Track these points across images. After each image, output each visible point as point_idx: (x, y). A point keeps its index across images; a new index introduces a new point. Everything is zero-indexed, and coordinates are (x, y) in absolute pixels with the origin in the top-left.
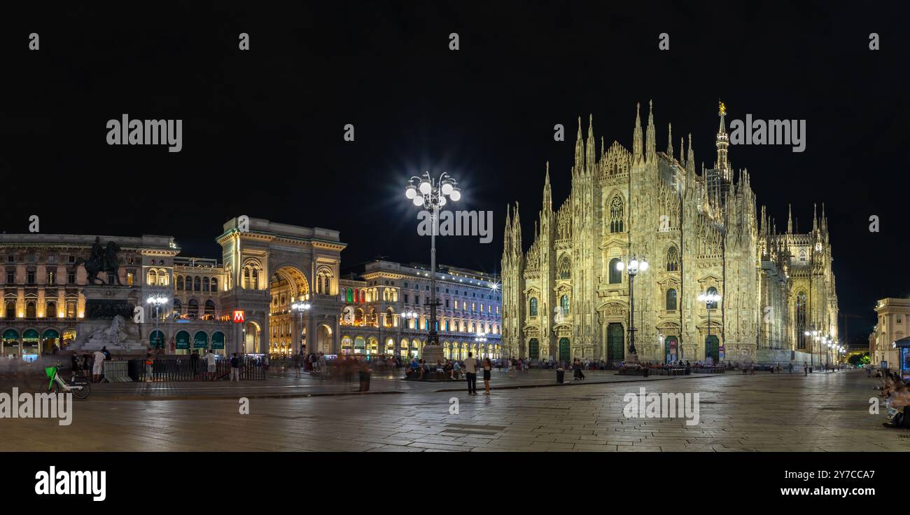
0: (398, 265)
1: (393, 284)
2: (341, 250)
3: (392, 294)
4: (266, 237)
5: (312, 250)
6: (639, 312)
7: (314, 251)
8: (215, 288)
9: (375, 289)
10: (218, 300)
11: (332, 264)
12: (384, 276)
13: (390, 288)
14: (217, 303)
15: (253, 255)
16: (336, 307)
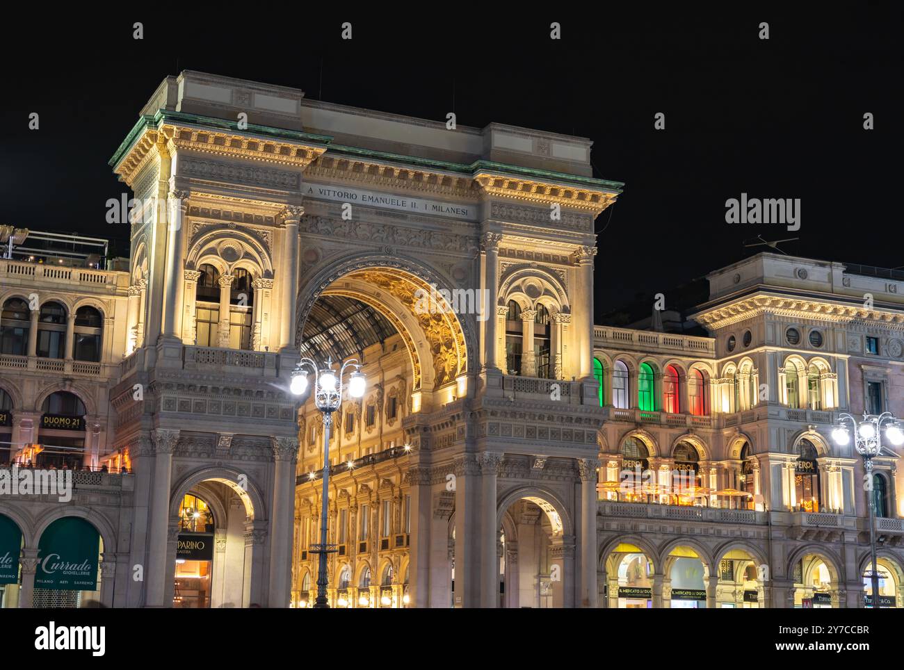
0: (838, 270)
1: (818, 340)
2: (600, 207)
3: (813, 384)
4: (285, 151)
5: (480, 207)
7: (488, 211)
8: (91, 349)
9: (747, 364)
10: (102, 394)
11: (565, 261)
12: (779, 311)
13: (808, 359)
14: (97, 404)
15: (237, 217)
16: (577, 428)
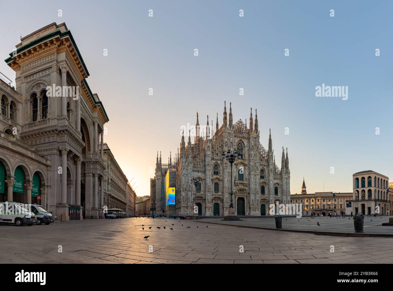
6: (254, 194)
